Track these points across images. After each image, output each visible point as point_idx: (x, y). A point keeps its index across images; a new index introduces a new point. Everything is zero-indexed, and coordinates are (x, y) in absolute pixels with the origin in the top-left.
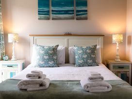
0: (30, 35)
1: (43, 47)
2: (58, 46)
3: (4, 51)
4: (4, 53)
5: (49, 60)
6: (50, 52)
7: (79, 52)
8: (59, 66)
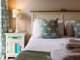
0: (31, 11)
1: (46, 20)
2: (58, 19)
3: (9, 25)
4: (8, 27)
5: (52, 31)
6: (52, 24)
7: (77, 24)
8: (60, 38)
